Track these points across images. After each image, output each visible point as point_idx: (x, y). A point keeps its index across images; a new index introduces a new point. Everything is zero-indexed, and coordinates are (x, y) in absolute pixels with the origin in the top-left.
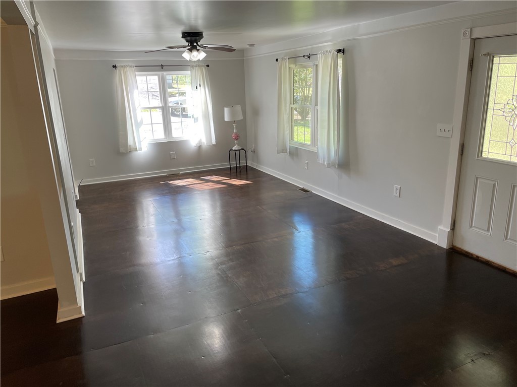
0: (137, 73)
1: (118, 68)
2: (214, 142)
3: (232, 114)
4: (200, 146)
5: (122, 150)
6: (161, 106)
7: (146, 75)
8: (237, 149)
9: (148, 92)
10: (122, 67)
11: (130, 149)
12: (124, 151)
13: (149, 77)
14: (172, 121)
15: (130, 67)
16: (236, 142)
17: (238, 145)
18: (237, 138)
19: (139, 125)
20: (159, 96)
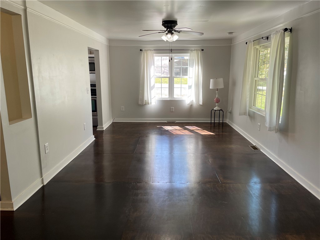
0: (154, 55)
1: (143, 51)
2: (201, 103)
3: (215, 84)
4: (192, 105)
5: (140, 103)
6: (169, 76)
7: (162, 56)
8: (216, 109)
9: (161, 67)
10: (145, 50)
11: (146, 103)
12: (141, 104)
13: (163, 58)
14: (174, 87)
15: (151, 50)
16: (217, 104)
17: (219, 106)
18: (218, 101)
19: (152, 88)
20: (168, 70)
